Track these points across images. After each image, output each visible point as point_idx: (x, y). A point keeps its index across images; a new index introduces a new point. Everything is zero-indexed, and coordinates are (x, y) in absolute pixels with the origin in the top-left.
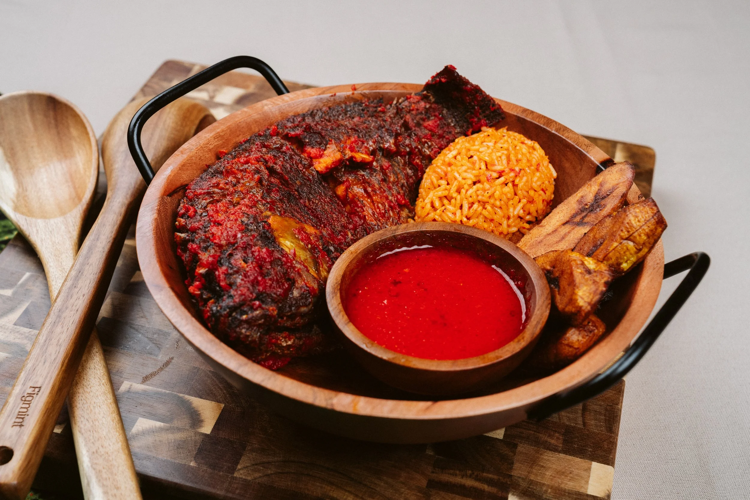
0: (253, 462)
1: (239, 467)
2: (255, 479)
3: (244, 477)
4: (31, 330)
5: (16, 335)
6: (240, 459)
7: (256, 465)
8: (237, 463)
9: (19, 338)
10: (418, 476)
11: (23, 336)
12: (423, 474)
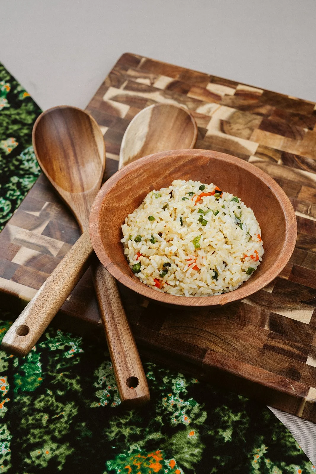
1: (162, 328)
2: (171, 335)
3: (165, 334)
4: (50, 238)
5: (43, 240)
6: (163, 323)
7: (171, 327)
8: (161, 325)
9: (45, 243)
10: (259, 341)
11: (46, 242)
12: (262, 340)
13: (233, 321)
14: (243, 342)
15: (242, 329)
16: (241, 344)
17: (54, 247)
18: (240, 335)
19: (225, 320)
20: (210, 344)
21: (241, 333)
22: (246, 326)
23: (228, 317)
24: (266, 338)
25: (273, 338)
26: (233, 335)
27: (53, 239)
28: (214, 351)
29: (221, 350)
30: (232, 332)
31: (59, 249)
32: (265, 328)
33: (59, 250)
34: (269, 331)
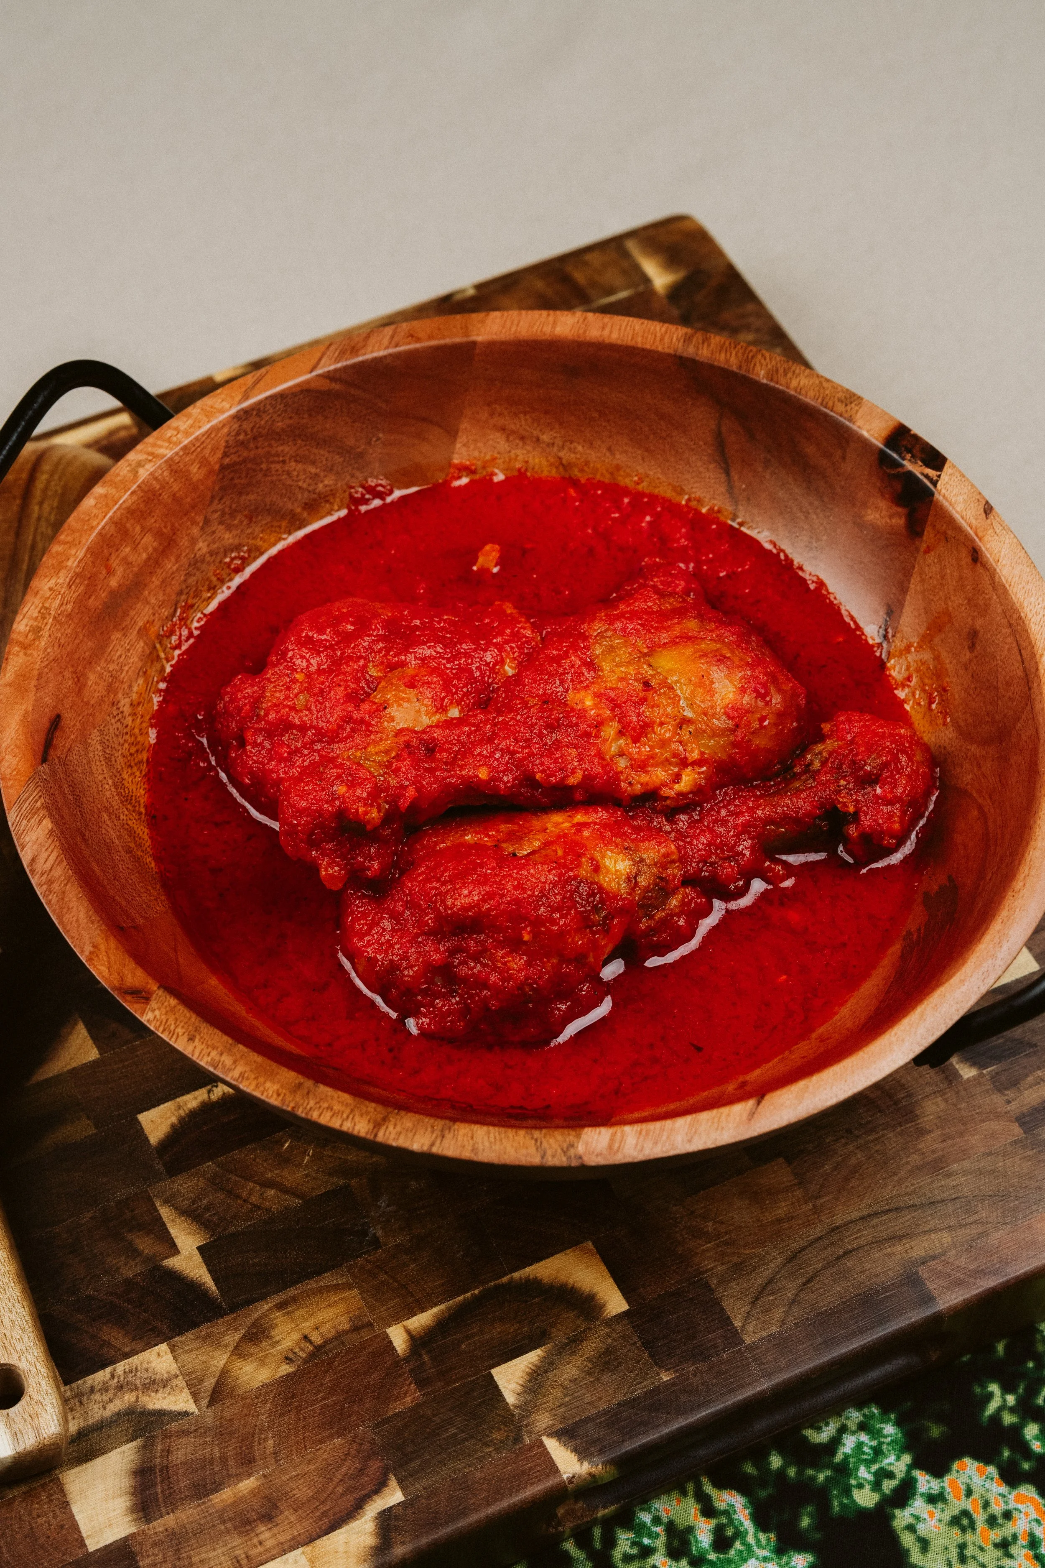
0: (748, 1300)
1: (738, 1323)
2: (783, 1322)
3: (764, 1334)
4: (109, 1370)
5: (97, 1396)
6: (722, 1310)
7: (757, 1299)
8: (727, 1321)
9: (111, 1401)
10: (994, 1125)
11: (111, 1393)
12: (998, 1116)
13: (873, 1130)
14: (966, 1164)
15: (922, 1132)
16: (966, 1173)
17: (153, 1384)
18: (933, 1152)
19: (851, 1147)
20: (899, 1248)
21: (930, 1143)
22: (918, 1112)
23: (849, 1131)
24: (997, 1099)
25: (1014, 1083)
26: (919, 1168)
27: (121, 1367)
28: (934, 1258)
29: (946, 1238)
30: (907, 1163)
31: (176, 1376)
32: (966, 1077)
33: (180, 1382)
34: (981, 1075)
